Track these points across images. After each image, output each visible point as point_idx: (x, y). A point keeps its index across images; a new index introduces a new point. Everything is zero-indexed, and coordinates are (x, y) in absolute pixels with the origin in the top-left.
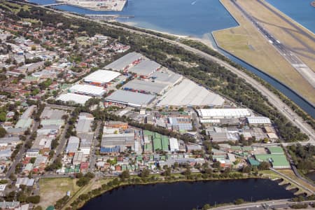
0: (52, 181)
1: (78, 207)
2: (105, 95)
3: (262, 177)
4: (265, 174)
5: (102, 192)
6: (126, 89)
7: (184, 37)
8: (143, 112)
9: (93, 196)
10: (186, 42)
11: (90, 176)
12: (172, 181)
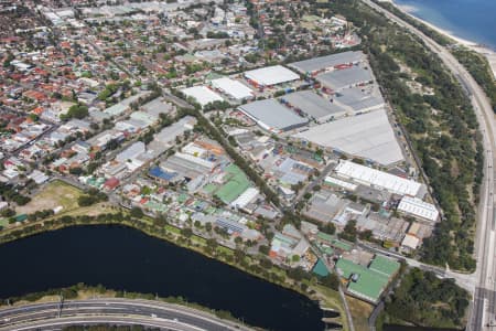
0: (63, 187)
1: (51, 228)
2: (244, 102)
3: (312, 297)
4: (320, 295)
5: (92, 223)
6: (282, 102)
7: (467, 44)
8: (263, 140)
9: (78, 223)
10: (460, 54)
11: (105, 198)
12: (185, 245)
